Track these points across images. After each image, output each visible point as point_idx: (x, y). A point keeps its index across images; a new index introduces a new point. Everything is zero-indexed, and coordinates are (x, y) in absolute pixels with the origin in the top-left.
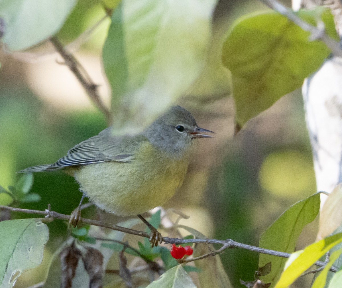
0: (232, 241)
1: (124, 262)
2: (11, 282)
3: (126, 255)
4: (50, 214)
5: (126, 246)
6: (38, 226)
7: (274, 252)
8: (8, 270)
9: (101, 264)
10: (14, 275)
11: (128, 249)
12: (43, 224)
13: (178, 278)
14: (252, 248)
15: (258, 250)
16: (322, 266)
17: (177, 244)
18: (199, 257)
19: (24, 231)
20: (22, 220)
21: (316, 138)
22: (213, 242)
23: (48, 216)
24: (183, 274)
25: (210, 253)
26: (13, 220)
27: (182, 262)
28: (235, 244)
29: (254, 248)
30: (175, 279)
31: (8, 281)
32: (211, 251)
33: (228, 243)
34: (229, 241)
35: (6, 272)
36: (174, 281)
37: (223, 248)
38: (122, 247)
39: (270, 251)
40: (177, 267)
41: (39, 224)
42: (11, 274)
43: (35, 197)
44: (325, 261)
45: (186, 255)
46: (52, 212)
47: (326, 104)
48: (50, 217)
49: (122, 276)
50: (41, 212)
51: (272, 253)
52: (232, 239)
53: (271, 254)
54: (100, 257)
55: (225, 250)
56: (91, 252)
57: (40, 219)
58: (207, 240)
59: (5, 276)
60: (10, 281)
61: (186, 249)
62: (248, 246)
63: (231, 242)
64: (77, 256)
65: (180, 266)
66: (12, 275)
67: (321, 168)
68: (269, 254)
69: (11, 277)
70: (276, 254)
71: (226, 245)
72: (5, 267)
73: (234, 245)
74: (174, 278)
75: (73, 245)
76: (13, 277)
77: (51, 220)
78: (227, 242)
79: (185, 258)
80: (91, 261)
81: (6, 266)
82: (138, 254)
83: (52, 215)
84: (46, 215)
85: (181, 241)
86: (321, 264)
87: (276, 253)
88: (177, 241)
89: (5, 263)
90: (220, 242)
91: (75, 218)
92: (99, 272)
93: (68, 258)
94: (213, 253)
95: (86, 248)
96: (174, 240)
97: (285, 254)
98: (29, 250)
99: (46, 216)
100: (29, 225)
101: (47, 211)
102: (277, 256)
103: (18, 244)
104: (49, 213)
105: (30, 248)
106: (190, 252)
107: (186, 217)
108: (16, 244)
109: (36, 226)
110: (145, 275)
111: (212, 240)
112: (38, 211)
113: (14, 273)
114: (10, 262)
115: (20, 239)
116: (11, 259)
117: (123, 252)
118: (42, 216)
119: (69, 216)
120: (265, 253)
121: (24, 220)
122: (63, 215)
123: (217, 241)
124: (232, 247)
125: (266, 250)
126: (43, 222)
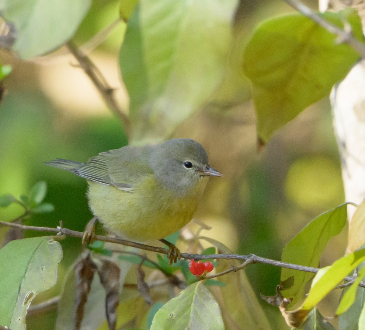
0: (255, 256)
1: (142, 276)
2: (24, 305)
3: (144, 268)
4: (63, 231)
5: (144, 258)
6: (50, 244)
7: (299, 266)
8: (21, 292)
9: (118, 277)
10: (28, 297)
11: (146, 262)
12: (55, 242)
13: (197, 294)
14: (275, 262)
15: (282, 265)
16: (350, 281)
17: (196, 260)
18: (220, 273)
19: (35, 250)
20: (33, 239)
21: (344, 145)
22: (235, 257)
23: (60, 233)
24: (203, 291)
25: (232, 269)
26: (24, 239)
27: (202, 278)
28: (258, 259)
29: (278, 263)
30: (195, 296)
31: (22, 304)
32: (233, 267)
33: (251, 258)
34: (252, 255)
35: (19, 295)
36: (194, 298)
37: (245, 263)
38: (140, 260)
39: (295, 266)
40: (196, 284)
41: (51, 242)
42: (24, 297)
43: (49, 208)
44: (353, 276)
45: (206, 271)
46: (64, 229)
47: (355, 109)
48: (62, 234)
49: (140, 290)
50: (52, 229)
51: (297, 267)
52: (255, 254)
53: (295, 269)
54: (117, 270)
55: (247, 265)
56: (107, 265)
57: (52, 236)
58: (228, 255)
59: (18, 298)
60: (23, 303)
61: (206, 264)
62: (271, 260)
63: (253, 257)
64: (93, 270)
65: (199, 283)
66: (26, 297)
67: (349, 176)
68: (293, 269)
69: (25, 299)
70: (301, 269)
71: (248, 260)
72: (17, 289)
73: (256, 260)
74: (193, 294)
75: (88, 258)
76: (28, 299)
77: (63, 237)
78: (249, 257)
79: (205, 274)
80: (107, 275)
81: (18, 287)
82: (157, 267)
83: (64, 232)
84: (58, 232)
85: (200, 257)
86: (349, 278)
87: (301, 267)
88: (197, 257)
89: (18, 285)
90: (242, 257)
91: (89, 234)
92: (116, 286)
93: (83, 272)
94: (235, 268)
95: (102, 261)
96: (193, 256)
97: (311, 269)
98: (42, 270)
99: (58, 234)
100: (41, 243)
101: (59, 228)
102: (303, 270)
103: (30, 264)
104: (61, 230)
105: (43, 268)
106: (210, 269)
107: (208, 228)
108: (28, 264)
109: (47, 244)
110: (165, 290)
111: (233, 255)
112: (49, 229)
113: (27, 295)
114: (22, 283)
115: (32, 259)
116: (24, 280)
117: (141, 265)
118: (54, 233)
119: (81, 233)
120: (290, 268)
121: (34, 238)
122: (76, 232)
123: (239, 256)
124: (254, 262)
125: (291, 265)
126: (56, 239)
